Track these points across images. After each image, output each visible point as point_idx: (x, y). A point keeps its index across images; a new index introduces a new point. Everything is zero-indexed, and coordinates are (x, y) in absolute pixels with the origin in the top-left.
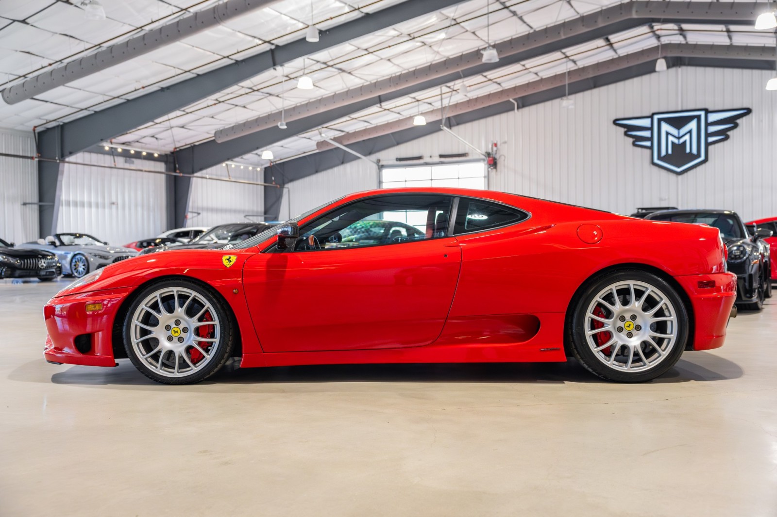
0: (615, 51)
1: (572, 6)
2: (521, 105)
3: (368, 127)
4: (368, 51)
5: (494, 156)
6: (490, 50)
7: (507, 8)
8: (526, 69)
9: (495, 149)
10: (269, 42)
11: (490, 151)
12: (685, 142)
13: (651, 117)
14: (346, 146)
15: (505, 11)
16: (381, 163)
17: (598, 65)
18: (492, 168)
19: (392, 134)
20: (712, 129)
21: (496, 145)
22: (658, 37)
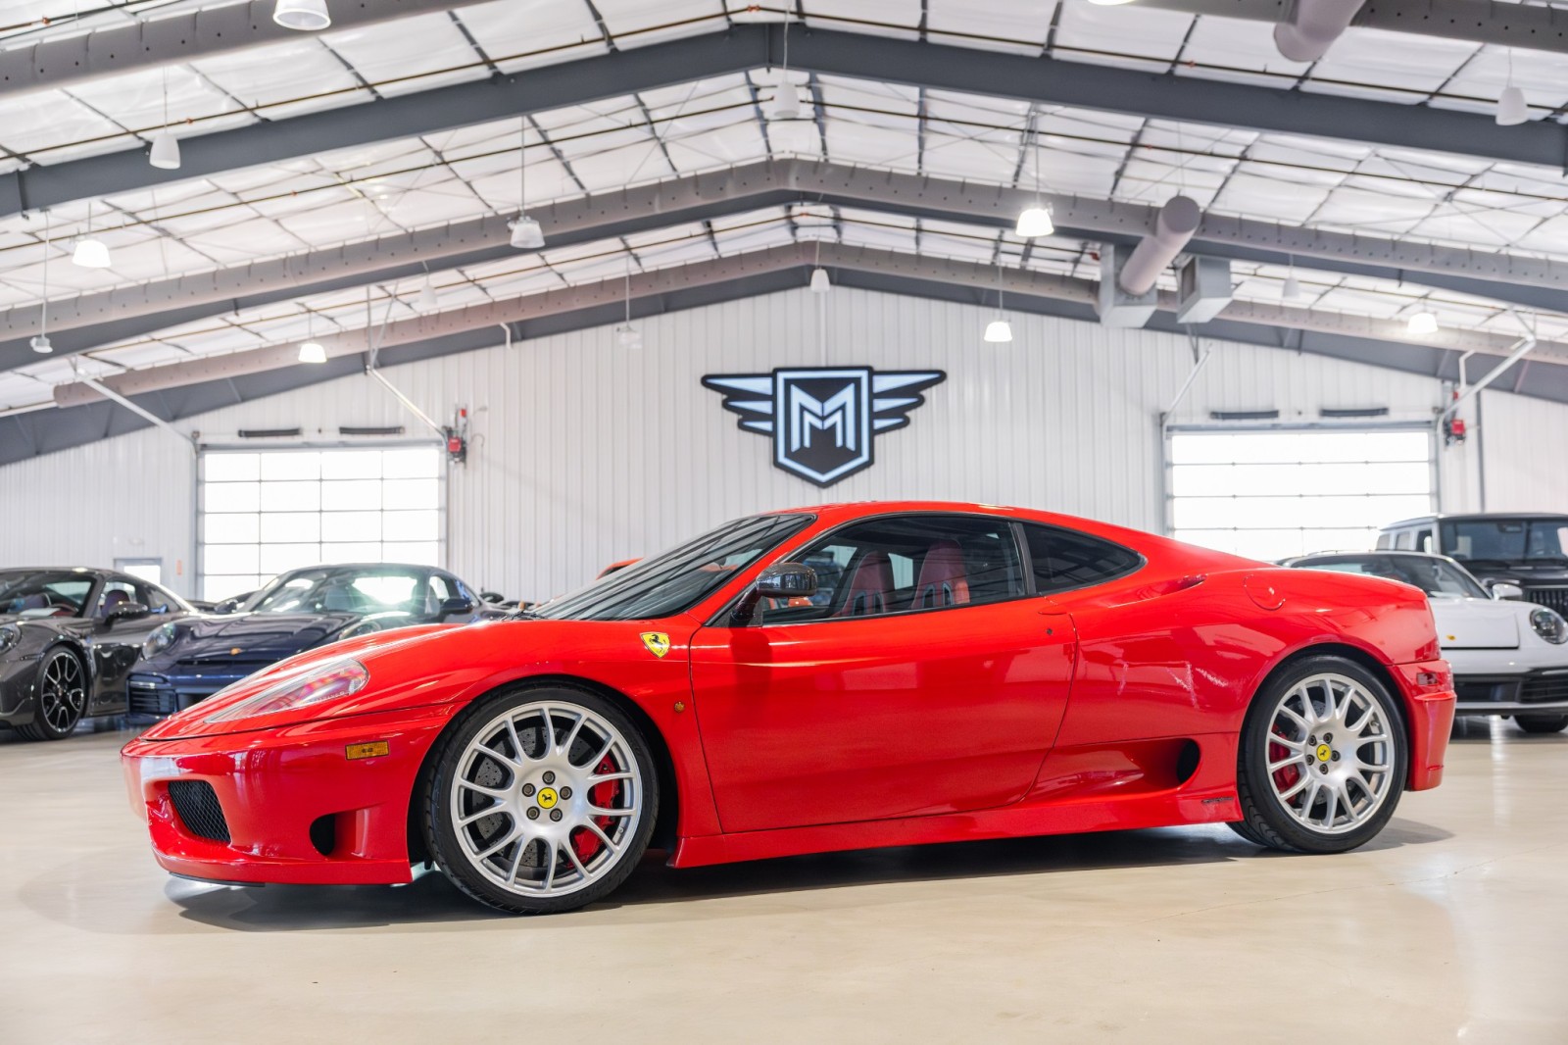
0: (715, 245)
1: (666, 153)
2: (519, 335)
3: (184, 360)
4: (238, 198)
5: (460, 435)
6: (528, 222)
7: (548, 142)
8: (547, 265)
9: (462, 421)
10: (22, 157)
11: (452, 425)
12: (833, 427)
13: (773, 375)
14: (130, 398)
15: (546, 148)
16: (201, 441)
17: (685, 270)
18: (457, 459)
19: (235, 379)
20: (881, 405)
21: (464, 413)
22: (794, 228)
